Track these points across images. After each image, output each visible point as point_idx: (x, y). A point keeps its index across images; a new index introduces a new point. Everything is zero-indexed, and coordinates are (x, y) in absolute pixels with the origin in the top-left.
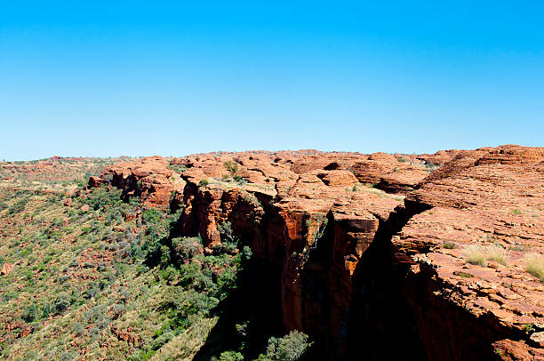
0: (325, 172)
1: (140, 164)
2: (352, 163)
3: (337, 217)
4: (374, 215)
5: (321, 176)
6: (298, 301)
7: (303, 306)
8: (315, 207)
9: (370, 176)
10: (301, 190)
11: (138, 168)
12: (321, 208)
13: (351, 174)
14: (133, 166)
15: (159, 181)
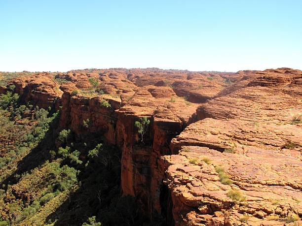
0: (154, 87)
1: (34, 78)
2: (173, 81)
3: (156, 119)
4: (180, 119)
5: (150, 90)
6: (130, 175)
7: (134, 178)
8: (143, 113)
9: (183, 90)
10: (136, 100)
11: (32, 81)
12: (146, 113)
13: (171, 89)
14: (29, 79)
15: (47, 90)
